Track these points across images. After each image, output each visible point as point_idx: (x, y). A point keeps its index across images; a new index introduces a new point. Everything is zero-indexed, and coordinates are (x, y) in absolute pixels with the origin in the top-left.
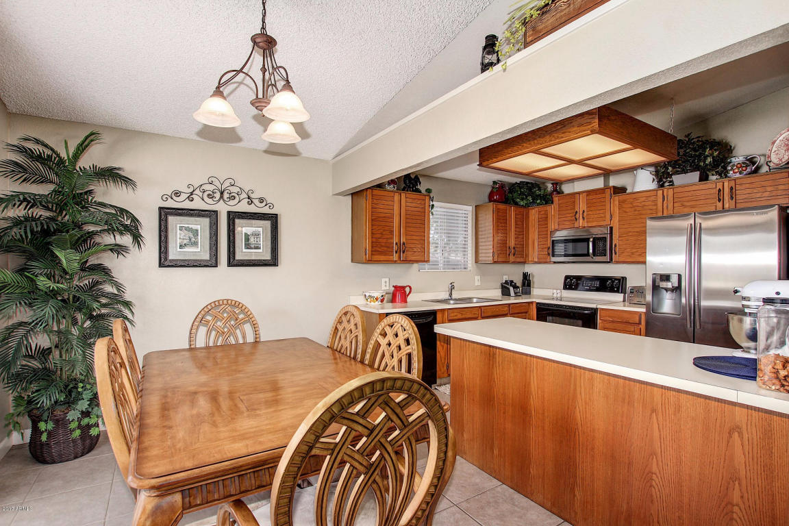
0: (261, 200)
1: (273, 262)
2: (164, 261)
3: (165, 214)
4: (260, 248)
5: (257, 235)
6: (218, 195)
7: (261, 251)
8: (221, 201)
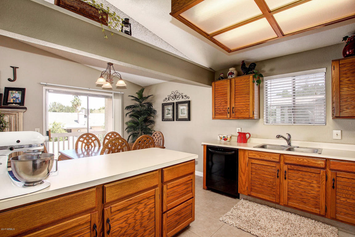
0: (185, 96)
1: (189, 119)
2: (164, 119)
3: (164, 105)
4: (185, 114)
5: (184, 109)
6: (174, 97)
7: (185, 115)
8: (175, 99)
